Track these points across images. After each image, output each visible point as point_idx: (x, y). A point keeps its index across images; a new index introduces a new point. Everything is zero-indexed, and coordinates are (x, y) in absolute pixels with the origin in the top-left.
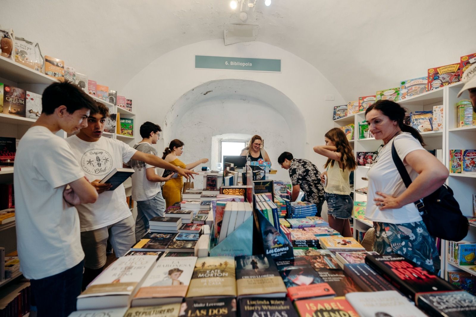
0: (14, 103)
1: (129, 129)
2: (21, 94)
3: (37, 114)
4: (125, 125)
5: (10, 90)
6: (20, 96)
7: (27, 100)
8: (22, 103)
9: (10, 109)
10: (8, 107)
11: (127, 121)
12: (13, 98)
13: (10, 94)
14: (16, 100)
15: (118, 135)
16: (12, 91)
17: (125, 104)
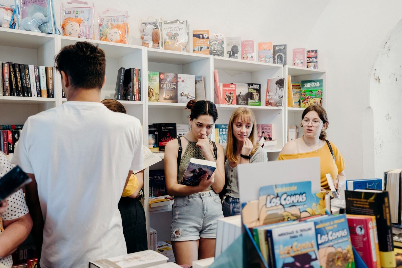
0: (167, 89)
1: (316, 97)
2: (173, 78)
3: (188, 97)
4: (311, 91)
5: (164, 77)
6: (172, 81)
7: (178, 83)
8: (174, 87)
9: (164, 96)
10: (162, 94)
11: (313, 84)
12: (167, 84)
13: (164, 81)
14: (169, 85)
15: (291, 108)
16: (166, 77)
17: (304, 59)
